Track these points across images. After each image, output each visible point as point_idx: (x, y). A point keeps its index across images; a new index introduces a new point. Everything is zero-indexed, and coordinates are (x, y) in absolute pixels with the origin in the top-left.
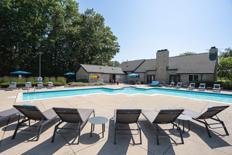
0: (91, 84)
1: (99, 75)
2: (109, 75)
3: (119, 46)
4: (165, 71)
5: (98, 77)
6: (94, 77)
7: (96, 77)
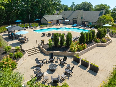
0: (49, 26)
1: (51, 21)
2: (55, 21)
3: (61, 1)
4: (81, 19)
5: (51, 22)
6: (49, 22)
7: (50, 22)
